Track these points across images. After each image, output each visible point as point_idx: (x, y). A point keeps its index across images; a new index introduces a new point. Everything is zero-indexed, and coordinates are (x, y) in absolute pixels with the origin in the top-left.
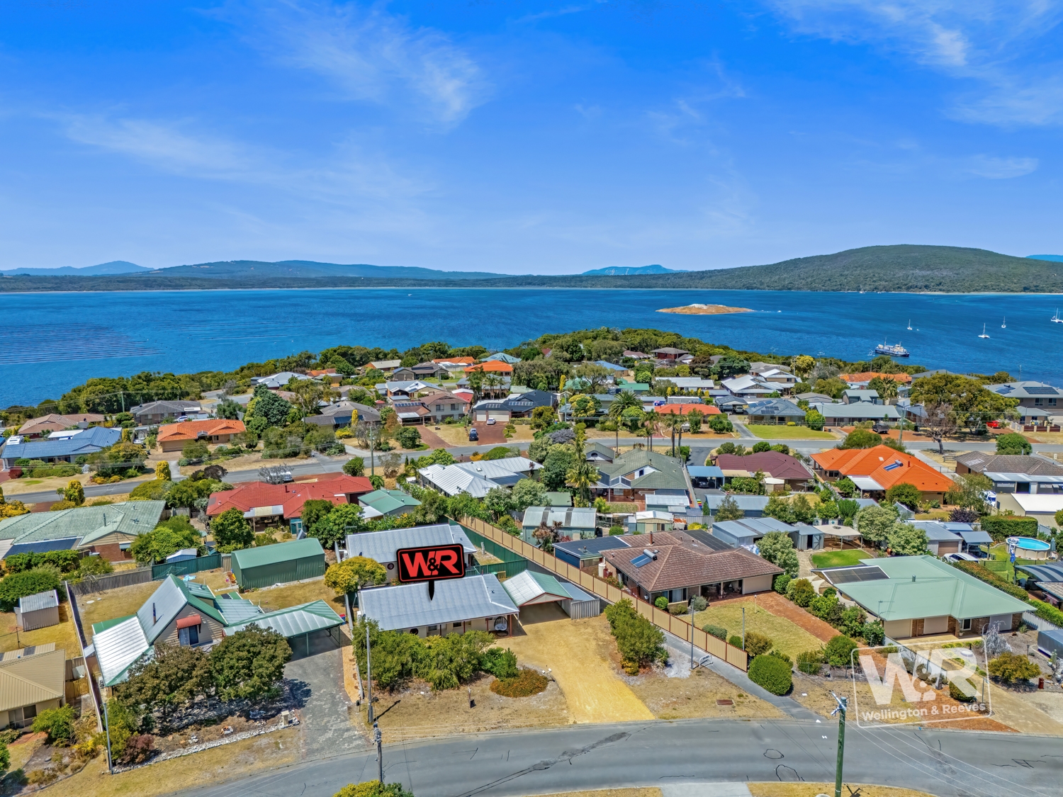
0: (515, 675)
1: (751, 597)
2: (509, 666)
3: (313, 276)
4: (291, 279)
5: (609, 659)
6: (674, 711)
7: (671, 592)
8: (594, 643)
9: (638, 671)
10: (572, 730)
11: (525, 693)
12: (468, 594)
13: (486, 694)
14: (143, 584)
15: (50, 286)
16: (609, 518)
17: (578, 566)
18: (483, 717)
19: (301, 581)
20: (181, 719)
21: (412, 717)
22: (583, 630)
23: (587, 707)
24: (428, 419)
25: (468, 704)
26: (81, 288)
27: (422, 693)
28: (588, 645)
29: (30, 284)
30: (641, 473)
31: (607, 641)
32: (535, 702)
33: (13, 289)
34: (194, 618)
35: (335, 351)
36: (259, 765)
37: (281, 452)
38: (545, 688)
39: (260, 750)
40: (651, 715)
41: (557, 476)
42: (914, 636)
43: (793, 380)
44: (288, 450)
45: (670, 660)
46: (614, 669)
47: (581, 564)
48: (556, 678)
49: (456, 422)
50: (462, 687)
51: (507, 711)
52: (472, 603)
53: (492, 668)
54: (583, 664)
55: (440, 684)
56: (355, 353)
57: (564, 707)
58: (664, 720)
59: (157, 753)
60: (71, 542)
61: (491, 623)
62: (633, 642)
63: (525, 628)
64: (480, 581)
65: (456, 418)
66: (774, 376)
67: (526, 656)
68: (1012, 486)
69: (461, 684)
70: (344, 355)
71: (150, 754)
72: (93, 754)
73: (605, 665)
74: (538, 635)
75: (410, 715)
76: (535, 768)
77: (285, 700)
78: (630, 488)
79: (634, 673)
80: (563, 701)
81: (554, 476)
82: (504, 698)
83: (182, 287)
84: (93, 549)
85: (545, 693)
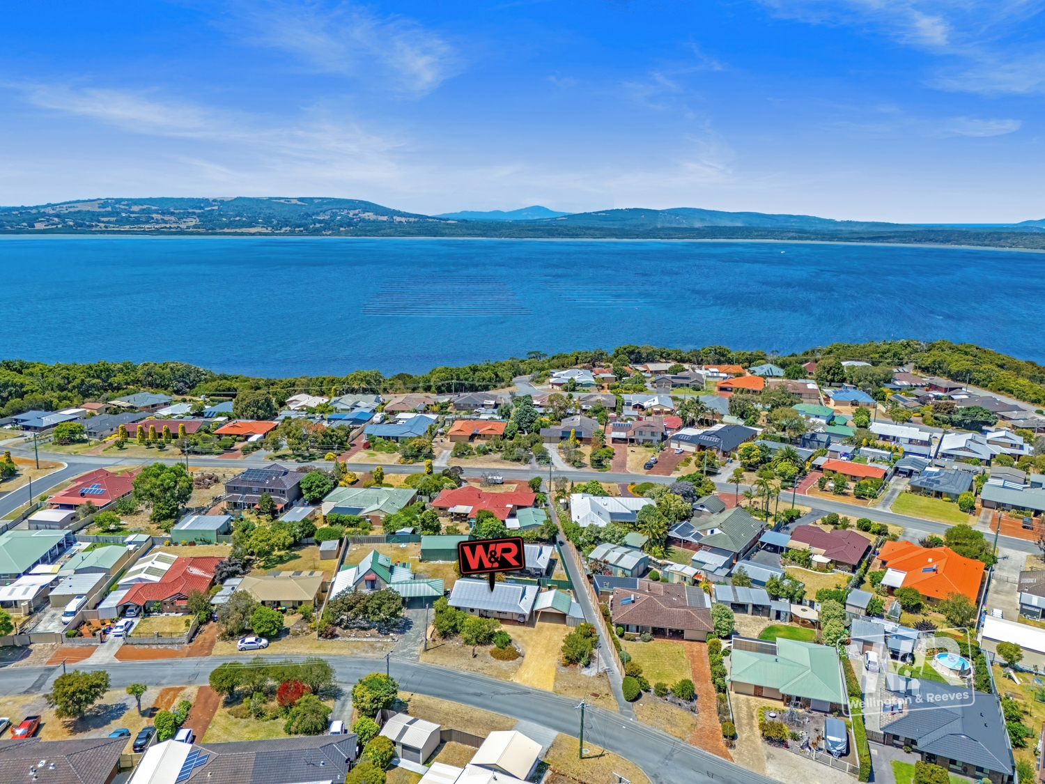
0: (506, 648)
1: (687, 642)
2: (507, 643)
4: (674, 228)
6: (564, 691)
7: (628, 626)
9: (568, 665)
11: (503, 658)
13: (485, 653)
14: (381, 544)
18: (475, 664)
20: (354, 624)
23: (525, 675)
24: (632, 441)
25: (473, 656)
27: (457, 643)
30: (712, 532)
34: (372, 576)
36: (371, 654)
37: (510, 457)
38: (515, 659)
39: (375, 648)
40: (552, 689)
42: (755, 695)
44: (515, 456)
45: (591, 664)
46: (559, 660)
48: (525, 656)
50: (475, 646)
51: (488, 664)
53: (496, 640)
55: (466, 641)
57: (516, 671)
58: (555, 693)
59: (337, 636)
60: (360, 510)
61: (516, 616)
63: (538, 623)
66: (997, 440)
68: (1037, 610)
69: (476, 644)
71: (333, 636)
72: (314, 629)
74: (540, 629)
75: (446, 653)
76: (476, 694)
77: (399, 628)
80: (519, 668)
82: (493, 658)
84: (368, 517)
85: (513, 662)
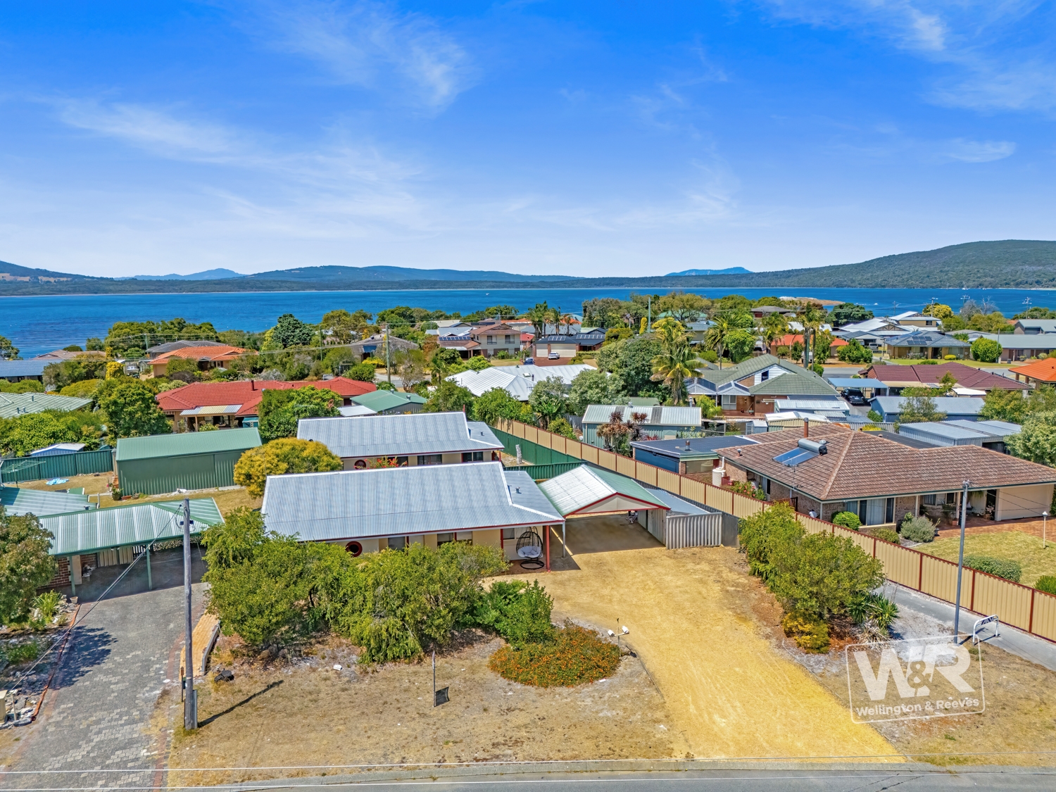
0: (546, 638)
1: (1012, 528)
2: (534, 616)
3: (397, 280)
4: (375, 282)
5: (754, 617)
6: (950, 744)
7: (863, 503)
8: (717, 587)
9: (827, 644)
10: (682, 777)
11: (568, 678)
12: (469, 490)
13: (477, 677)
15: (153, 288)
16: (720, 425)
17: (675, 471)
18: (459, 730)
19: (220, 489)
21: (292, 720)
22: (690, 566)
23: (716, 717)
24: (477, 353)
25: (431, 697)
26: (181, 290)
27: (337, 667)
28: (704, 591)
29: (135, 287)
30: (765, 375)
31: (744, 586)
32: (588, 701)
33: (120, 291)
35: (393, 312)
37: (286, 373)
38: (613, 669)
40: (889, 749)
41: (638, 374)
43: (934, 323)
45: (897, 625)
46: (768, 637)
47: (681, 468)
48: (637, 648)
49: (511, 357)
50: (428, 660)
51: (519, 718)
52: (475, 504)
53: (497, 621)
54: (697, 624)
55: (379, 649)
56: (414, 315)
57: (659, 715)
58: (930, 766)
61: (510, 545)
62: (817, 577)
63: (576, 558)
64: (494, 470)
65: (511, 352)
67: (574, 605)
69: (427, 652)
70: (403, 315)
73: (748, 629)
74: (601, 570)
75: (292, 715)
78: (749, 394)
79: (819, 649)
80: (657, 700)
81: (633, 373)
82: (518, 686)
83: (272, 288)
85: (614, 680)
